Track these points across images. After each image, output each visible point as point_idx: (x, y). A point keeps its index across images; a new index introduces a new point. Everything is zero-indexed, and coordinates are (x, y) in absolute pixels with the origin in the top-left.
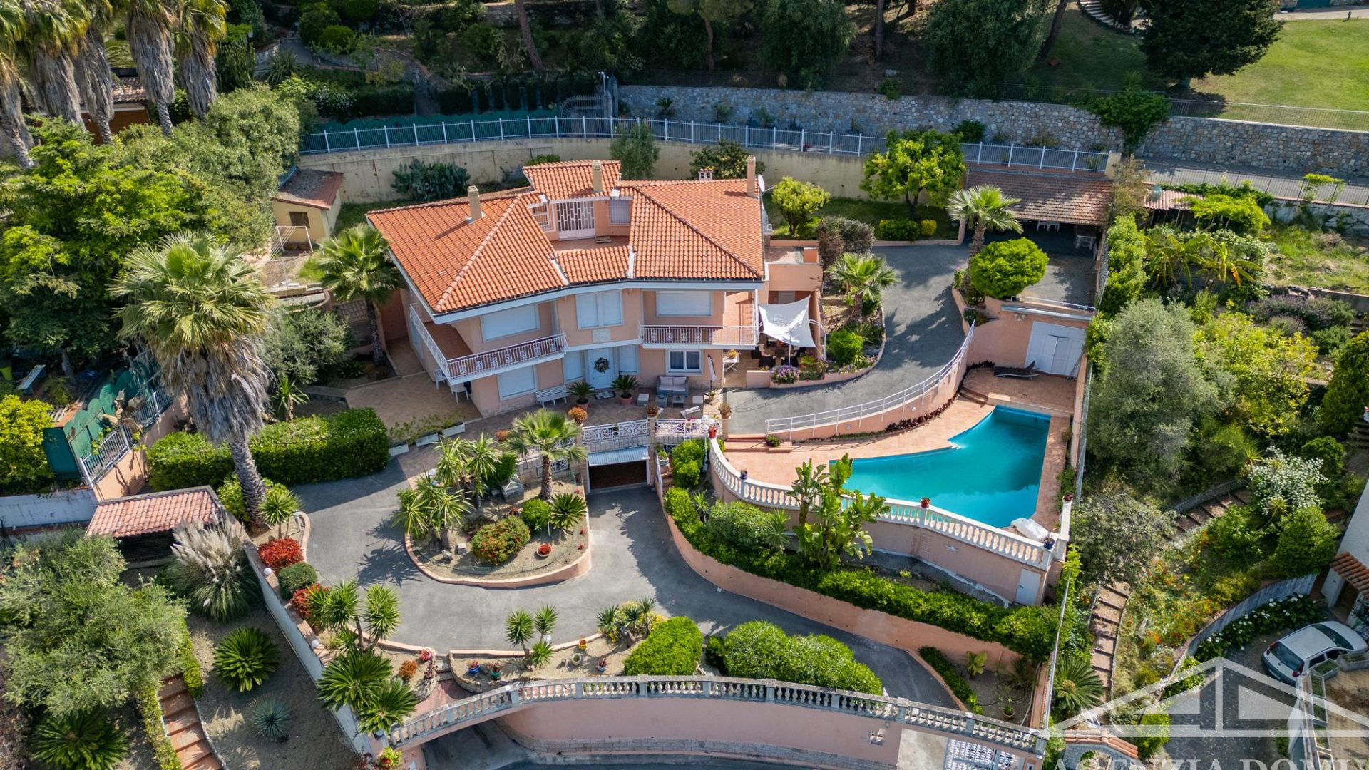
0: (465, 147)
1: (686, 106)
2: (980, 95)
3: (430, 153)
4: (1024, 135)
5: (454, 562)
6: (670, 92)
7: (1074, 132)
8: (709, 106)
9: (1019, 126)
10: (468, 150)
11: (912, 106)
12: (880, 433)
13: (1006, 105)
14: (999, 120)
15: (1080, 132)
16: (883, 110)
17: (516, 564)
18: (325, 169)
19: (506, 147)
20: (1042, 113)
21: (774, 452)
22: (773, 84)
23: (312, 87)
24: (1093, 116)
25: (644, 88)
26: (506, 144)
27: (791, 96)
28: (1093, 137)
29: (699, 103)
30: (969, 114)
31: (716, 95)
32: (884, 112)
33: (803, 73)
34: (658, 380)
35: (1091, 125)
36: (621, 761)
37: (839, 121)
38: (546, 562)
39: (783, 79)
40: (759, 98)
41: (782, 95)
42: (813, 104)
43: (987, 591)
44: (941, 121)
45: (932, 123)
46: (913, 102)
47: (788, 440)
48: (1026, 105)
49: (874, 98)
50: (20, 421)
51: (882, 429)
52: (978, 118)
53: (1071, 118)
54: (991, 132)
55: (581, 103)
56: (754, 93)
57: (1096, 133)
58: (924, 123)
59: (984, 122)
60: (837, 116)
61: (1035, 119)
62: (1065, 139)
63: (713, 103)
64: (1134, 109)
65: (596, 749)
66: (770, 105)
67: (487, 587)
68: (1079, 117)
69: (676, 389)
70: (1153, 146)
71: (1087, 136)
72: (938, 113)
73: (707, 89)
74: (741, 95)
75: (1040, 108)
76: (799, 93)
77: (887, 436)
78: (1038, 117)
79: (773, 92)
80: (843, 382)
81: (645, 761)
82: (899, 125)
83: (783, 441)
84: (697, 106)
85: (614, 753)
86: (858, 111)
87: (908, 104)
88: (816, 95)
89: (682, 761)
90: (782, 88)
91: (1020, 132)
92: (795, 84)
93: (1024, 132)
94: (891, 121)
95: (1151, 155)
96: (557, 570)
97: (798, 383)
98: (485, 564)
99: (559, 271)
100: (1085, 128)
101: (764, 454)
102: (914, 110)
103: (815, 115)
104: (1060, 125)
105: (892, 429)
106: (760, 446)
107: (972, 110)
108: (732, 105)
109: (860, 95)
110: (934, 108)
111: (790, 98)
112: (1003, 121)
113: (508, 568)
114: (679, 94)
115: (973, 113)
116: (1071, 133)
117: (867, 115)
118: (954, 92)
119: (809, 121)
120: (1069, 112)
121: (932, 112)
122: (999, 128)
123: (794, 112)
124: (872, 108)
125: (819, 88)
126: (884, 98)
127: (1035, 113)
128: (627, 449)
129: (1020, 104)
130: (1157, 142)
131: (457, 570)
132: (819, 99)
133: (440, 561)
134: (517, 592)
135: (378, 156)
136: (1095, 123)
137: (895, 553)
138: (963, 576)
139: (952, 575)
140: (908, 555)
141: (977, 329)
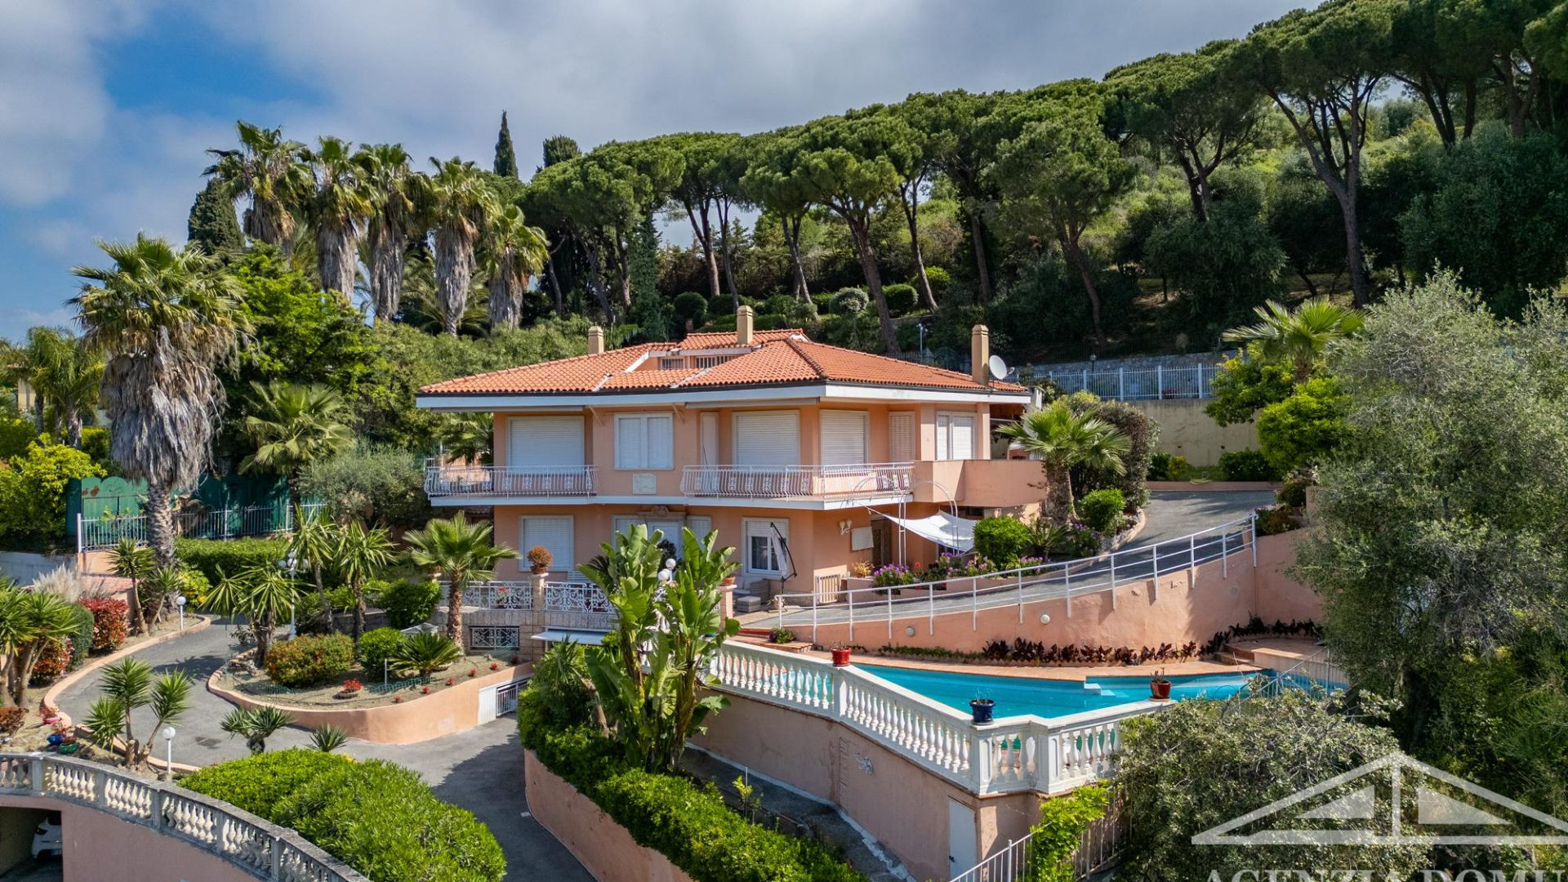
12: (971, 656)
17: (306, 695)
39: (1181, 342)
47: (810, 642)
51: (980, 647)
77: (984, 664)
83: (802, 641)
90: (1182, 352)
98: (270, 688)
99: (601, 382)
113: (287, 696)
131: (242, 688)
137: (803, 793)
138: (881, 845)
139: (869, 840)
140: (825, 801)
141: (1264, 539)
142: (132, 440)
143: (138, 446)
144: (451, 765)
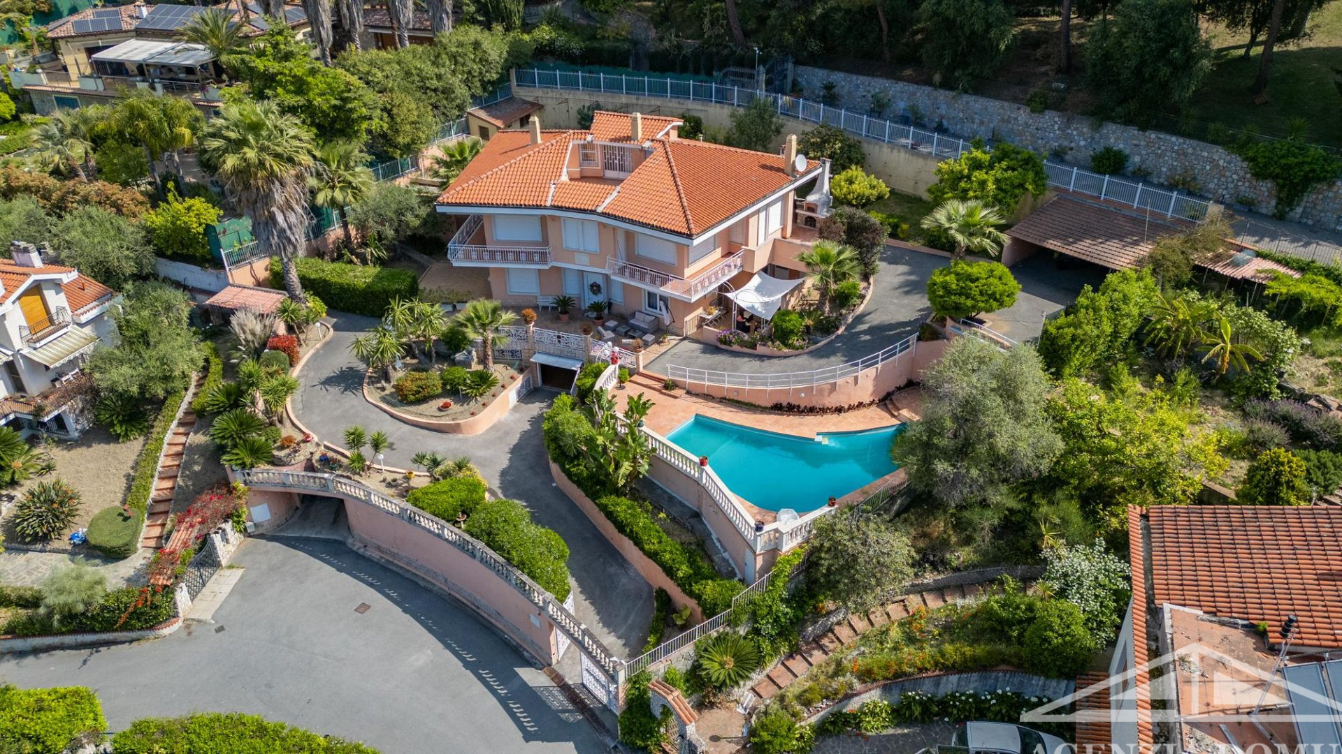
0: (638, 99)
1: (850, 92)
2: (1128, 121)
3: (610, 100)
4: (1168, 173)
5: (387, 392)
6: (838, 77)
7: (1223, 179)
8: (869, 95)
9: (1165, 162)
10: (640, 102)
11: (1056, 122)
12: (766, 408)
13: (1153, 136)
14: (1144, 152)
15: (1230, 180)
16: (1026, 123)
17: (423, 408)
18: (530, 99)
19: (671, 105)
20: (1190, 151)
21: (665, 394)
22: (928, 82)
23: (553, 34)
24: (1245, 164)
25: (817, 70)
26: (670, 101)
27: (943, 95)
28: (1243, 188)
29: (861, 92)
30: (1112, 140)
31: (878, 85)
32: (1027, 125)
33: (957, 74)
34: (633, 315)
35: (1242, 173)
36: (394, 569)
37: (983, 128)
38: (443, 414)
39: (937, 78)
40: (914, 94)
41: (935, 93)
42: (961, 107)
43: (731, 561)
44: (1082, 143)
45: (1073, 145)
46: (1057, 119)
47: (684, 388)
48: (1174, 139)
49: (1019, 109)
50: (191, 214)
51: (769, 405)
52: (1121, 146)
53: (1221, 162)
54: (1134, 164)
55: (737, 74)
56: (911, 88)
57: (1247, 184)
58: (1066, 143)
59: (1127, 152)
60: (982, 123)
61: (1182, 157)
62: (1212, 186)
63: (873, 92)
64: (1283, 161)
65: (386, 553)
66: (923, 102)
67: (392, 416)
68: (1229, 163)
69: (642, 325)
70: (1314, 212)
71: (1236, 187)
72: (1081, 134)
73: (870, 78)
74: (899, 89)
75: (1189, 145)
76: (951, 94)
77: (771, 413)
78: (1185, 154)
79: (927, 89)
80: (770, 357)
81: (408, 576)
82: (1040, 141)
83: (681, 388)
84: (859, 94)
85: (395, 562)
86: (1003, 120)
87: (1052, 121)
88: (966, 98)
89: (430, 586)
90: (935, 87)
91: (1164, 169)
92: (947, 85)
93: (1169, 170)
94: (1032, 136)
95: (1310, 222)
96: (446, 421)
97: (736, 348)
98: (401, 401)
99: (550, 195)
100: (1235, 177)
101: (657, 393)
102: (1056, 127)
103: (962, 119)
104: (1208, 168)
105: (778, 408)
106: (658, 385)
107: (1117, 137)
108: (890, 97)
109: (1006, 104)
110: (1076, 129)
111: (941, 98)
112: (1148, 154)
113: (413, 408)
114: (845, 80)
115: (1117, 139)
116: (1219, 179)
117: (1010, 126)
118: (1100, 115)
119: (956, 124)
120: (1220, 155)
121: (1075, 133)
122: (1143, 161)
123: (944, 112)
124: (1016, 119)
125: (970, 91)
126: (1028, 110)
127: (1183, 149)
128: (567, 357)
129: (1168, 137)
130: (1319, 208)
131: (384, 399)
132: (967, 103)
133: (378, 388)
134: (408, 427)
135: (571, 96)
136: (1246, 173)
137: (686, 503)
138: (720, 541)
139: (714, 537)
140: (695, 509)
141: (921, 343)
142: (268, 239)
143: (273, 242)
144: (507, 450)
